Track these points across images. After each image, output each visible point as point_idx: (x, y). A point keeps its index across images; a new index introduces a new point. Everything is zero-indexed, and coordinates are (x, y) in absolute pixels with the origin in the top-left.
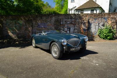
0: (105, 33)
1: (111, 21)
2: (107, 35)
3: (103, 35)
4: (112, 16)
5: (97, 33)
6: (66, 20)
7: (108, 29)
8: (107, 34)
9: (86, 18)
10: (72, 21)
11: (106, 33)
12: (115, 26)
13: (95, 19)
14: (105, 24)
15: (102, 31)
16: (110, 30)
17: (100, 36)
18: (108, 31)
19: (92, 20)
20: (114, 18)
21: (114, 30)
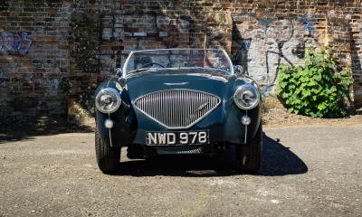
0: (306, 88)
1: (330, 32)
2: (313, 94)
3: (300, 95)
4: (332, 13)
5: (274, 88)
6: (129, 19)
7: (320, 70)
8: (316, 91)
9: (223, 16)
10: (159, 24)
11: (311, 88)
12: (345, 57)
13: (266, 23)
14: (307, 45)
15: (295, 75)
16: (327, 72)
17: (287, 102)
18: (319, 78)
19: (251, 28)
20: (342, 21)
21: (343, 73)
